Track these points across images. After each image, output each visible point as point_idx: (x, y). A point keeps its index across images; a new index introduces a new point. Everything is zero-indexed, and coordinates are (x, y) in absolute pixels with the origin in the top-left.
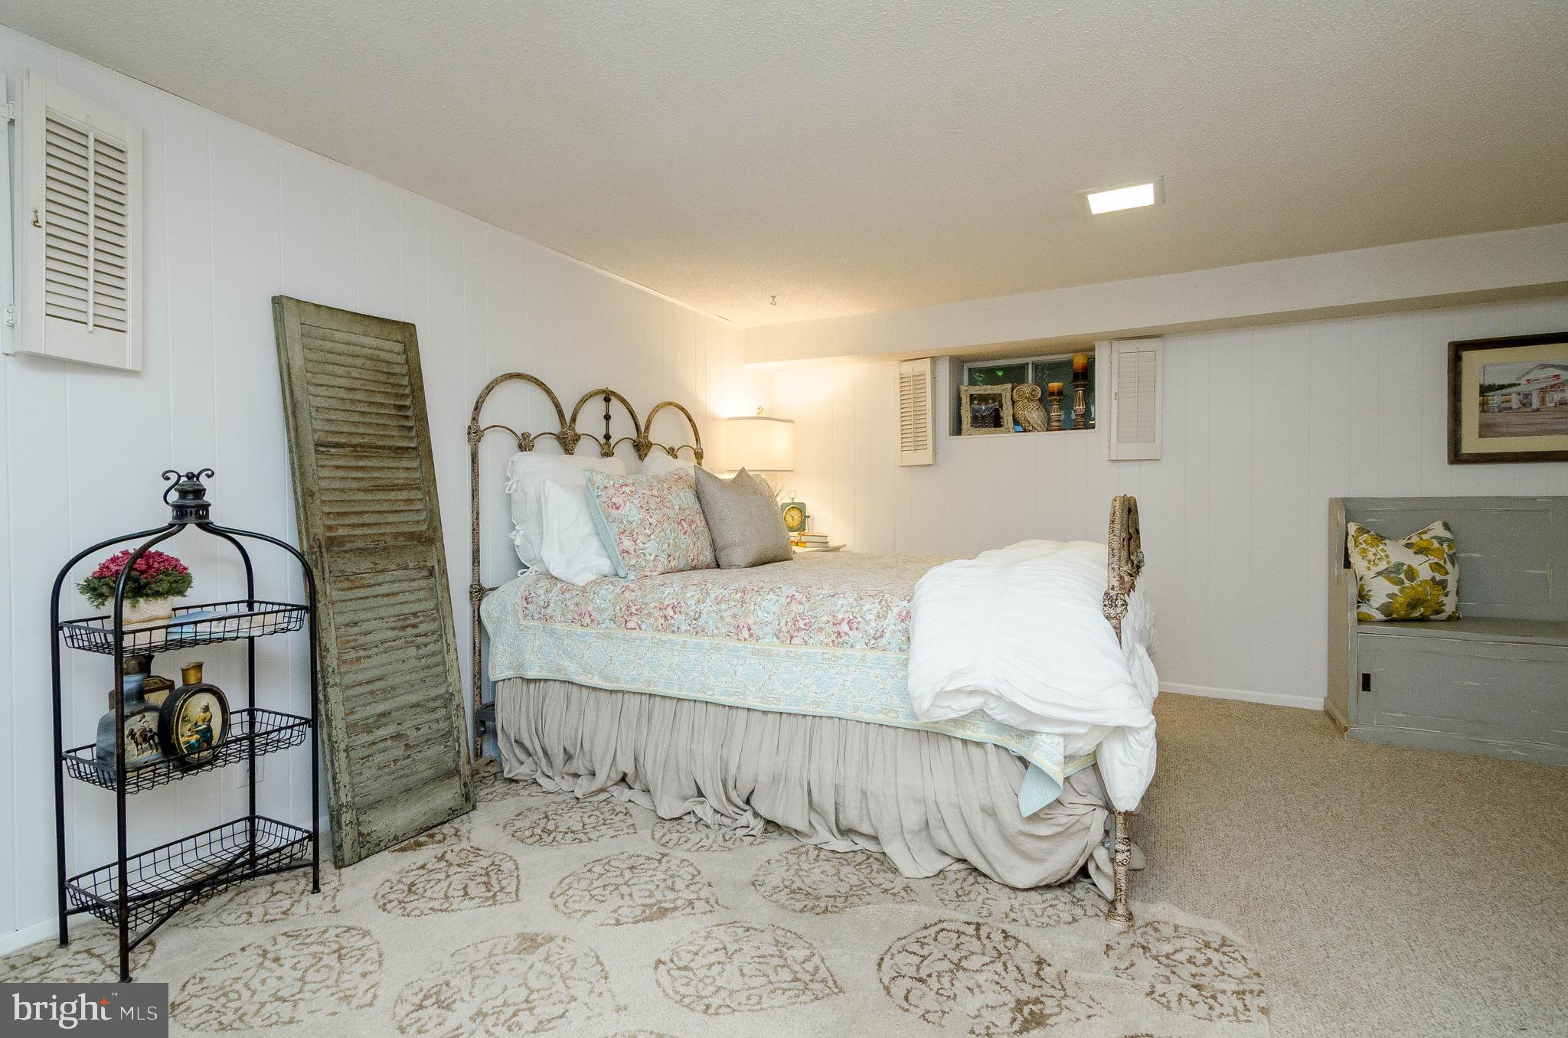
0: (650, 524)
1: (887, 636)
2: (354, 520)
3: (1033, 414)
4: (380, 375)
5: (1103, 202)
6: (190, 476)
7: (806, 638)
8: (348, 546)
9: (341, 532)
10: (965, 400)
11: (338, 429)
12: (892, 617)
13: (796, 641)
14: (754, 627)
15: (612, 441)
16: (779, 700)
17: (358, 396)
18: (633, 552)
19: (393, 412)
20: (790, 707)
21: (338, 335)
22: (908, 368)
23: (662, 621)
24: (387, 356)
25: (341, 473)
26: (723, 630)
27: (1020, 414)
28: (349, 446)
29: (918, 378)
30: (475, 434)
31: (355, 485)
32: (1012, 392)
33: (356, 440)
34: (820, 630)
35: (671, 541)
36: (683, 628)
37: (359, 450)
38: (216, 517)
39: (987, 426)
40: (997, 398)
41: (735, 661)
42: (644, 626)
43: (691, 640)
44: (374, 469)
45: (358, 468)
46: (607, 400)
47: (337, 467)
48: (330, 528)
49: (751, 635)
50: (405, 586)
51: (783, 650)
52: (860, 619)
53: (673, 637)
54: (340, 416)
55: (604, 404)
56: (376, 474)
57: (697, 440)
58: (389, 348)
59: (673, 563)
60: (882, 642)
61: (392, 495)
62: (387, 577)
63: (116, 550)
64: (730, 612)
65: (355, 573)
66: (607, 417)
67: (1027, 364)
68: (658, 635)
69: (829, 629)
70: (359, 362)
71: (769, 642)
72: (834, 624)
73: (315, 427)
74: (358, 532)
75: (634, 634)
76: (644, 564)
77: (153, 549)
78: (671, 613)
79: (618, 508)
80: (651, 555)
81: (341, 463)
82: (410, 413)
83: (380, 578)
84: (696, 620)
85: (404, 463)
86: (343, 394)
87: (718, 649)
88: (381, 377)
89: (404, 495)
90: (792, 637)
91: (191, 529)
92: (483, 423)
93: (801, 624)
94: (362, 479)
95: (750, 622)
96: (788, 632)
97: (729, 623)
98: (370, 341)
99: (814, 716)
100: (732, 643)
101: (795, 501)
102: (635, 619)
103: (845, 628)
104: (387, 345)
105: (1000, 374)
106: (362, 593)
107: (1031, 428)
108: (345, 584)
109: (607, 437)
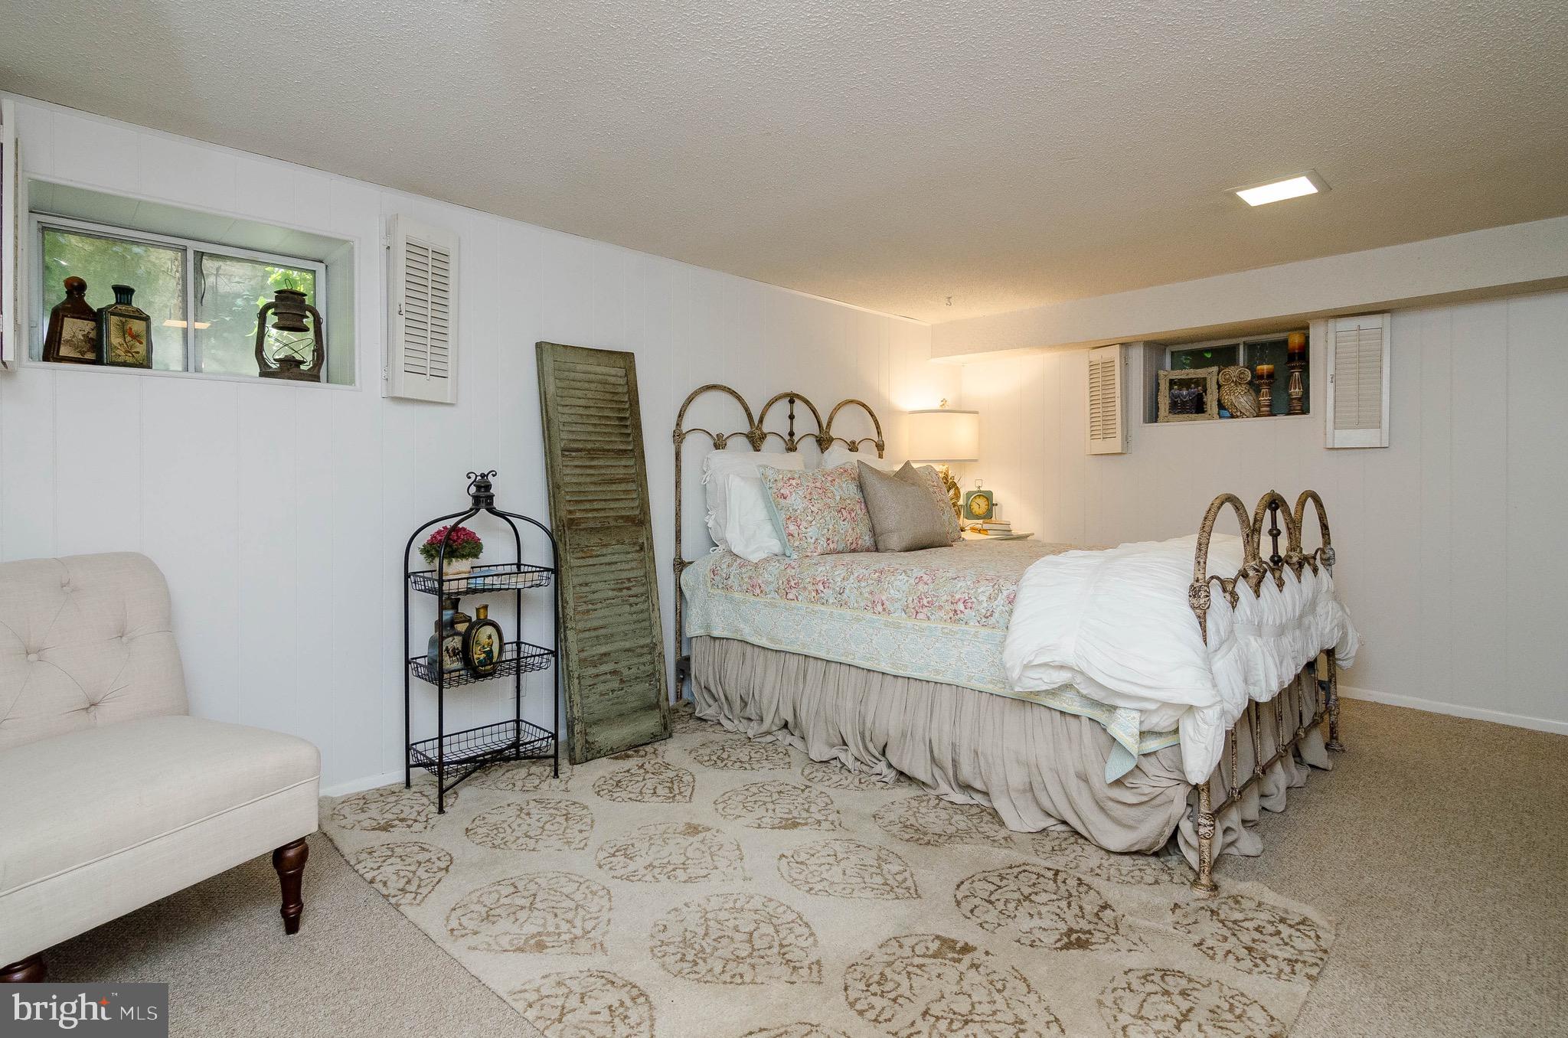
0: (812, 512)
1: (996, 615)
2: (588, 506)
3: (1242, 399)
4: (607, 395)
5: (1256, 196)
6: (483, 476)
7: (929, 614)
8: (583, 526)
9: (578, 515)
10: (1164, 386)
11: (578, 438)
12: (1001, 599)
13: (920, 616)
14: (887, 603)
15: (796, 438)
16: (906, 666)
17: (592, 412)
18: (796, 535)
19: (617, 423)
20: (915, 674)
21: (579, 367)
22: (1098, 356)
23: (814, 594)
24: (612, 380)
25: (578, 471)
26: (862, 604)
27: (1227, 399)
28: (585, 450)
29: (1107, 365)
30: (679, 437)
31: (588, 480)
32: (1218, 375)
33: (589, 446)
34: (941, 607)
35: (831, 527)
36: (831, 601)
37: (592, 453)
38: (498, 505)
39: (1188, 413)
40: (1202, 382)
41: (871, 631)
42: (800, 598)
43: (837, 611)
44: (601, 467)
45: (591, 467)
46: (792, 402)
47: (576, 466)
48: (570, 512)
49: (884, 610)
50: (622, 557)
51: (910, 623)
52: (974, 600)
53: (823, 608)
54: (578, 428)
55: (789, 405)
56: (603, 471)
57: (879, 433)
58: (613, 372)
59: (832, 546)
60: (992, 620)
61: (614, 487)
62: (610, 550)
63: (439, 526)
64: (867, 589)
65: (587, 546)
66: (792, 417)
67: (1238, 345)
68: (811, 606)
69: (948, 607)
70: (593, 386)
71: (898, 616)
72: (952, 603)
73: (563, 438)
74: (590, 515)
75: (793, 603)
76: (805, 545)
77: (460, 526)
78: (822, 588)
79: (785, 498)
80: (811, 538)
81: (580, 463)
82: (628, 423)
83: (604, 551)
84: (841, 594)
85: (623, 463)
86: (581, 411)
87: (858, 620)
88: (608, 397)
89: (623, 487)
90: (917, 612)
91: (483, 511)
92: (685, 428)
93: (925, 601)
94: (593, 475)
95: (884, 598)
96: (914, 608)
97: (867, 599)
98: (599, 369)
99: (936, 683)
100: (869, 615)
101: (982, 489)
102: (794, 591)
103: (961, 606)
104: (613, 371)
105: (1209, 355)
106: (591, 561)
107: (1239, 414)
108: (581, 554)
109: (791, 434)
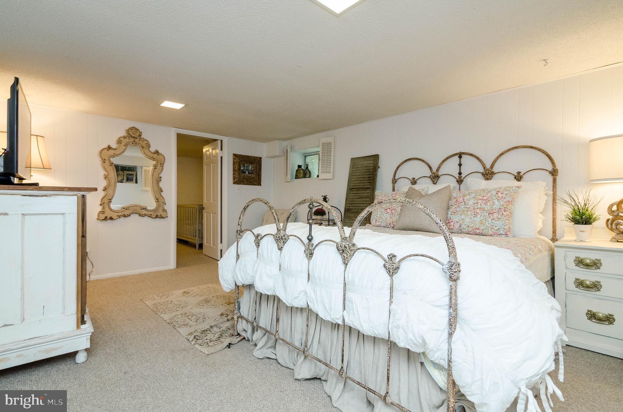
2: (354, 205)
6: (325, 196)
8: (352, 211)
9: (351, 208)
11: (356, 185)
15: (463, 175)
17: (362, 176)
19: (368, 179)
21: (360, 163)
24: (370, 165)
25: (353, 195)
30: (394, 181)
31: (356, 197)
33: (358, 187)
37: (358, 189)
44: (359, 193)
45: (357, 193)
46: (460, 157)
48: (349, 206)
54: (357, 182)
56: (361, 195)
58: (370, 163)
61: (363, 200)
65: (351, 217)
66: (460, 165)
70: (363, 168)
73: (351, 185)
74: (354, 208)
81: (354, 192)
82: (372, 178)
85: (368, 192)
86: (358, 177)
88: (367, 171)
89: (365, 200)
92: (396, 178)
94: (356, 196)
98: (366, 162)
104: (370, 162)
108: (350, 219)
109: (460, 174)
